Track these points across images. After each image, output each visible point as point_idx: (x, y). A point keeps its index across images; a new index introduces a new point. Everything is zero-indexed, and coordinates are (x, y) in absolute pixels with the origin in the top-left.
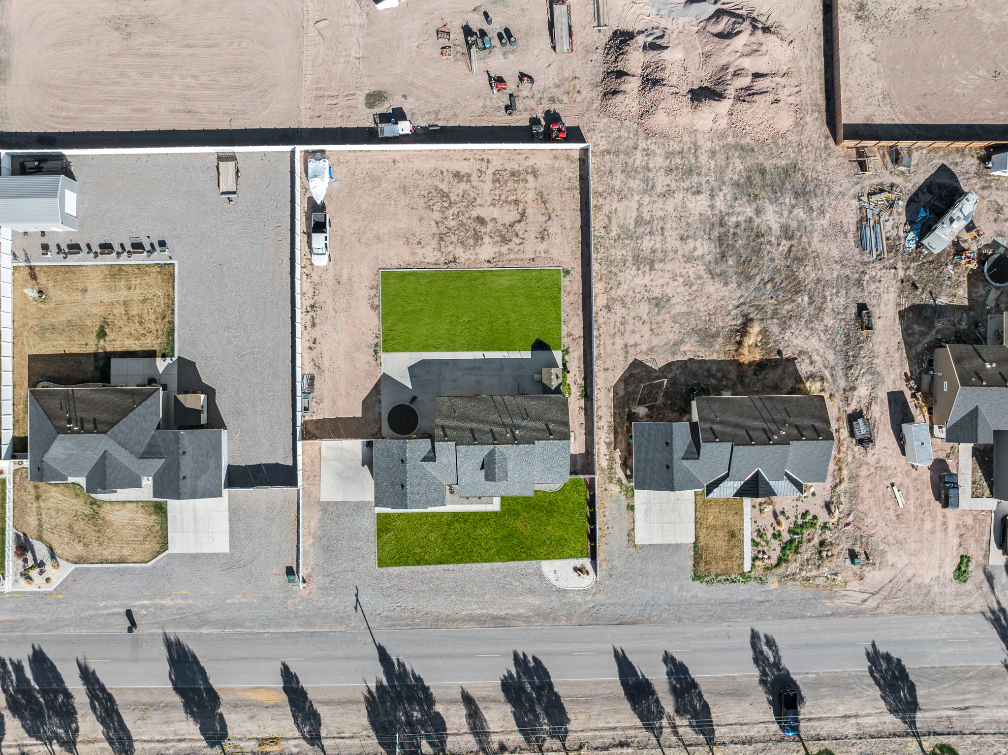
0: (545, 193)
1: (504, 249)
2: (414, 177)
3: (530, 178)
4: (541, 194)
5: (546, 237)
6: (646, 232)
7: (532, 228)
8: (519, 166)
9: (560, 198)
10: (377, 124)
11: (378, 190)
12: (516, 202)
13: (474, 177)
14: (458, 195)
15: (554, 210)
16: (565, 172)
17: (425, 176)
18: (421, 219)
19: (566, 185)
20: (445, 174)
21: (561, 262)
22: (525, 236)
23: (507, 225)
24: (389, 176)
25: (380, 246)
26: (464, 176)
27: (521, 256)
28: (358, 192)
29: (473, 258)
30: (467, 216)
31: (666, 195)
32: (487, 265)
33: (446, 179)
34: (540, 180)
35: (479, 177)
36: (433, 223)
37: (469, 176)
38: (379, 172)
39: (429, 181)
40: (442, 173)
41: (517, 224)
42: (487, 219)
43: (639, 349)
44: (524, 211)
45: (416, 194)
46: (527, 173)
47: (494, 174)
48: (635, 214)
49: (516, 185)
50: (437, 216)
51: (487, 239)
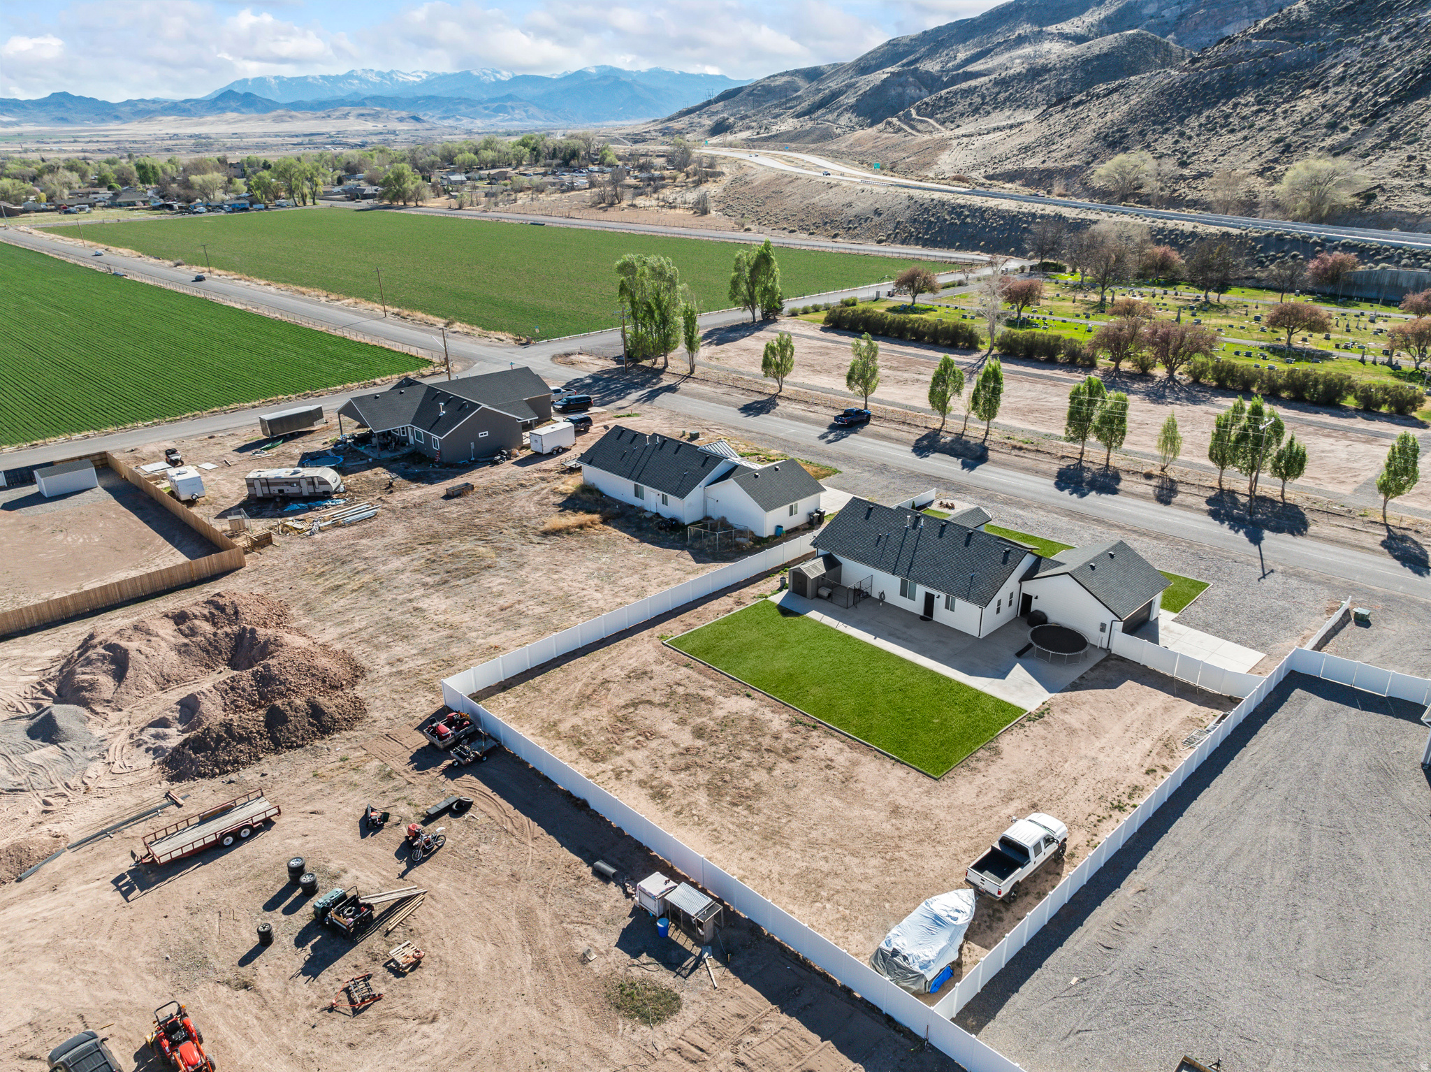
2: (732, 838)
17: (710, 827)
20: (677, 809)
24: (777, 869)
26: (652, 787)
27: (695, 675)
29: (767, 710)
30: (713, 749)
32: (756, 695)
33: (684, 802)
34: (555, 717)
35: (630, 772)
37: (642, 783)
38: (788, 887)
39: (714, 817)
40: (679, 813)
42: (688, 729)
43: (681, 566)
44: (626, 706)
45: (760, 819)
47: (603, 760)
49: (594, 732)
50: (759, 776)
51: (719, 713)
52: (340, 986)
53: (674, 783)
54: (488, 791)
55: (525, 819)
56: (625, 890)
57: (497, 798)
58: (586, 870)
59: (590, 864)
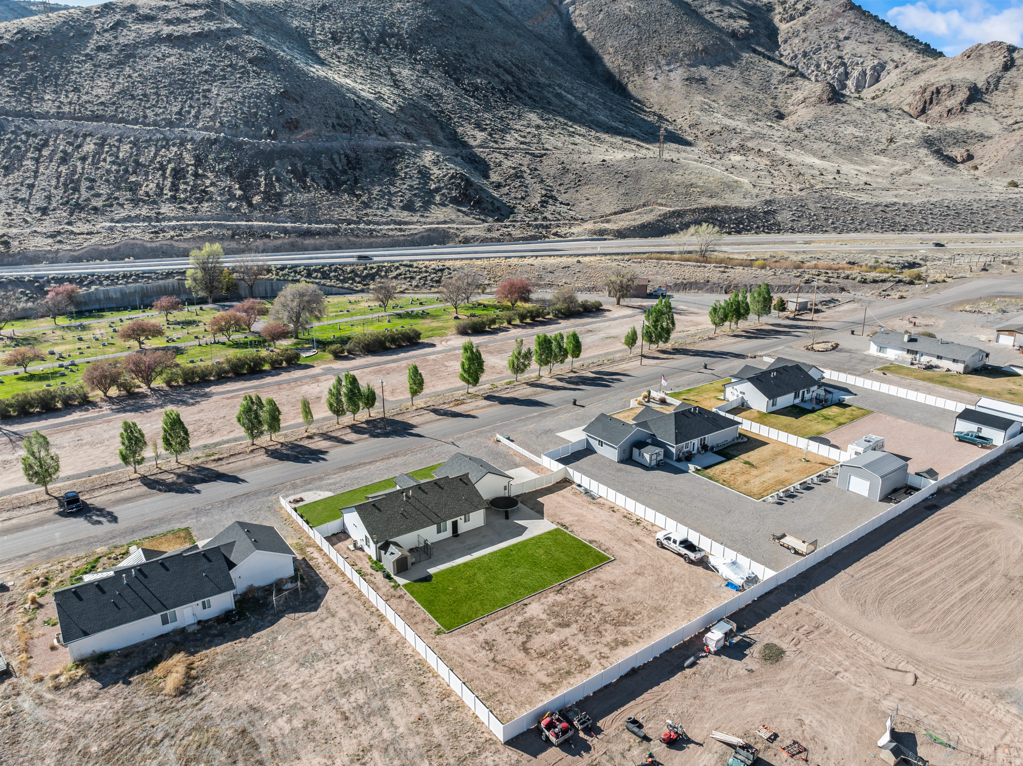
0: (517, 676)
1: (519, 619)
2: (661, 622)
3: (547, 680)
4: (522, 673)
5: (484, 645)
6: (367, 706)
7: (506, 645)
8: (569, 683)
9: (497, 681)
10: (745, 636)
11: (679, 598)
12: (542, 655)
13: (606, 650)
14: (606, 630)
15: (495, 669)
16: (512, 707)
17: (652, 627)
18: (619, 600)
19: (500, 696)
20: (636, 638)
21: (451, 637)
22: (507, 636)
23: (534, 635)
25: (633, 571)
26: (617, 645)
27: (497, 622)
28: (693, 589)
29: (543, 600)
30: (581, 622)
31: (361, 753)
32: (525, 602)
33: (631, 634)
34: (534, 684)
35: (601, 653)
36: (605, 603)
37: (612, 649)
39: (644, 626)
40: (640, 637)
41: (525, 640)
42: (558, 629)
43: (317, 619)
44: (527, 653)
45: (645, 613)
46: (554, 683)
47: (588, 663)
48: (393, 713)
49: (556, 666)
51: (544, 616)
52: (790, 759)
53: (613, 637)
54: (616, 713)
55: (645, 695)
56: (703, 657)
57: (622, 709)
58: (688, 671)
59: (683, 668)
